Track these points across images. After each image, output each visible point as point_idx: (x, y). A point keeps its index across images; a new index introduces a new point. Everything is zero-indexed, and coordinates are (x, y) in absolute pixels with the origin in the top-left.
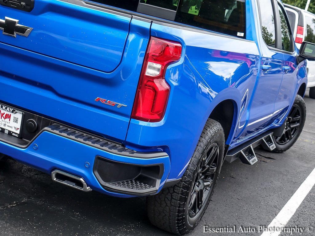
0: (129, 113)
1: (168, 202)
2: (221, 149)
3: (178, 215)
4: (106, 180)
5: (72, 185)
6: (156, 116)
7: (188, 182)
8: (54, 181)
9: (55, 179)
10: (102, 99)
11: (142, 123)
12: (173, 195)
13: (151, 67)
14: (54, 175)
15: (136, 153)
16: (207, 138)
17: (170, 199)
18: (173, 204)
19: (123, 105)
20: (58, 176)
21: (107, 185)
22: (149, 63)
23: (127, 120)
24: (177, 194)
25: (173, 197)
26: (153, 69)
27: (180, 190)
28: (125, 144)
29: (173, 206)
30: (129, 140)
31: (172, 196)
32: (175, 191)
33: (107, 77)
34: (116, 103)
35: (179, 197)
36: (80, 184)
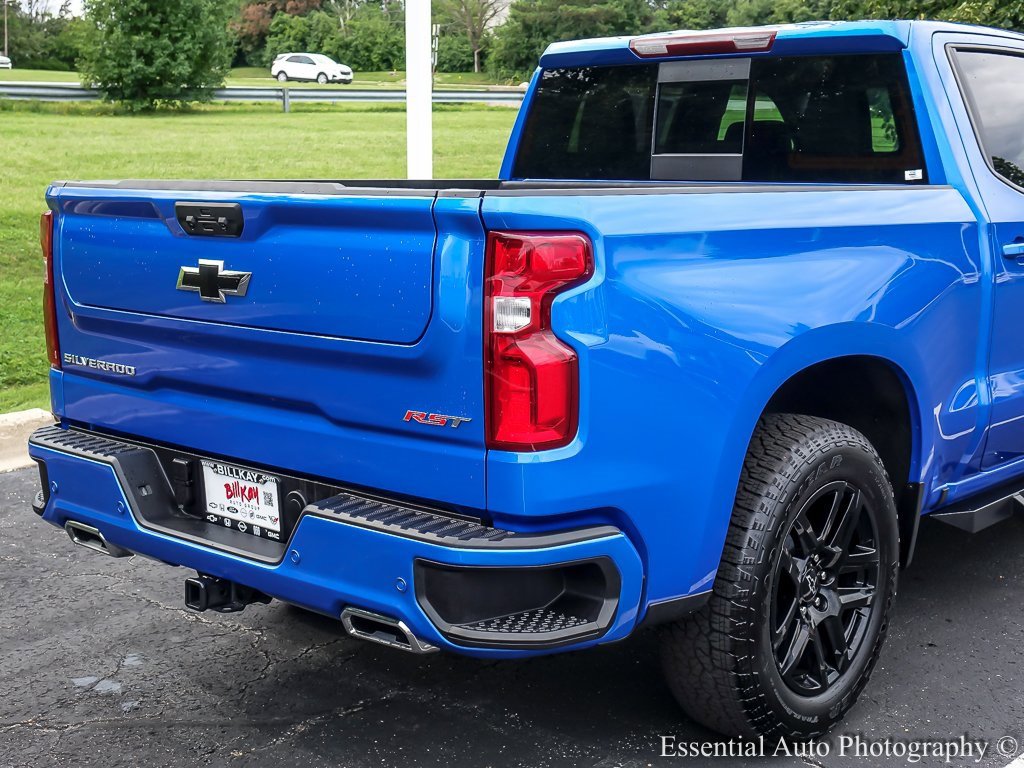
0: (481, 437)
1: (706, 660)
2: (873, 496)
3: (741, 692)
4: (450, 618)
5: (387, 641)
6: (552, 434)
7: (745, 597)
8: (352, 637)
9: (353, 631)
10: (416, 414)
11: (524, 458)
12: (711, 638)
13: (503, 309)
14: (348, 622)
15: (512, 536)
16: (790, 470)
17: (707, 652)
18: (717, 663)
19: (463, 419)
20: (358, 622)
21: (454, 629)
22: (497, 301)
23: (480, 455)
24: (722, 637)
25: (714, 644)
26: (511, 315)
27: (728, 625)
28: (489, 519)
29: (722, 669)
30: (495, 506)
31: (710, 642)
32: (715, 626)
33: (411, 356)
34: (446, 417)
35: (728, 643)
36: (401, 636)
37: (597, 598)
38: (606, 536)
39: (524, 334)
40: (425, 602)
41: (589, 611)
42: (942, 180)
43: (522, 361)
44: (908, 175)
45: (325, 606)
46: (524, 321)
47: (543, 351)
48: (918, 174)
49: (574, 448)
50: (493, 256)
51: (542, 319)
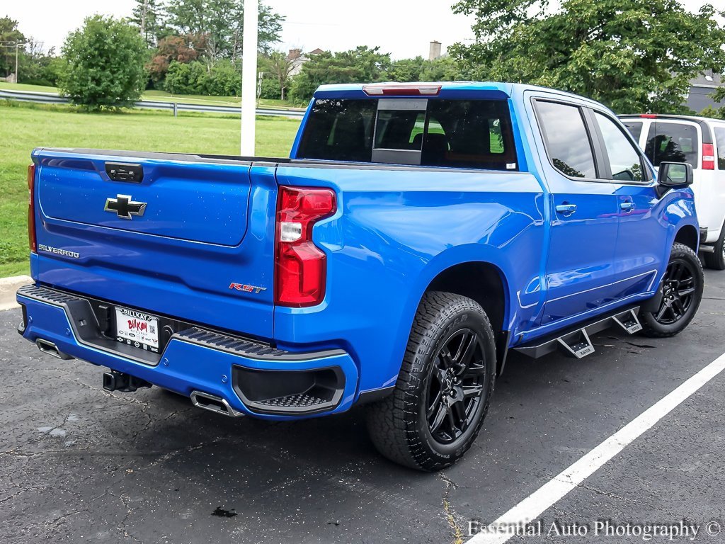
1: (391, 424)
2: (483, 337)
3: (409, 441)
4: (250, 399)
5: (215, 409)
6: (311, 299)
7: (413, 390)
8: (197, 407)
9: (197, 404)
10: (236, 285)
11: (295, 311)
12: (394, 411)
13: (287, 229)
14: (194, 399)
15: (287, 354)
16: (439, 322)
17: (391, 419)
18: (397, 425)
19: (263, 289)
20: (200, 399)
21: (253, 404)
22: (283, 224)
23: (271, 308)
24: (400, 411)
25: (395, 415)
26: (291, 232)
27: (403, 404)
28: (274, 344)
29: (398, 428)
30: (278, 337)
31: (393, 414)
32: (396, 405)
33: (234, 253)
34: (252, 287)
35: (403, 415)
36: (224, 407)
37: (332, 389)
38: (339, 355)
39: (297, 243)
40: (238, 389)
41: (327, 395)
42: (526, 170)
43: (296, 258)
44: (508, 166)
45: (182, 390)
46: (297, 236)
47: (307, 252)
48: (513, 166)
49: (323, 306)
50: (281, 199)
51: (308, 235)
